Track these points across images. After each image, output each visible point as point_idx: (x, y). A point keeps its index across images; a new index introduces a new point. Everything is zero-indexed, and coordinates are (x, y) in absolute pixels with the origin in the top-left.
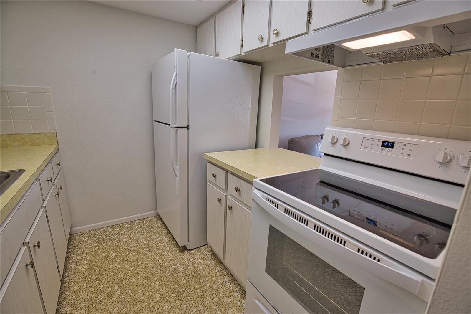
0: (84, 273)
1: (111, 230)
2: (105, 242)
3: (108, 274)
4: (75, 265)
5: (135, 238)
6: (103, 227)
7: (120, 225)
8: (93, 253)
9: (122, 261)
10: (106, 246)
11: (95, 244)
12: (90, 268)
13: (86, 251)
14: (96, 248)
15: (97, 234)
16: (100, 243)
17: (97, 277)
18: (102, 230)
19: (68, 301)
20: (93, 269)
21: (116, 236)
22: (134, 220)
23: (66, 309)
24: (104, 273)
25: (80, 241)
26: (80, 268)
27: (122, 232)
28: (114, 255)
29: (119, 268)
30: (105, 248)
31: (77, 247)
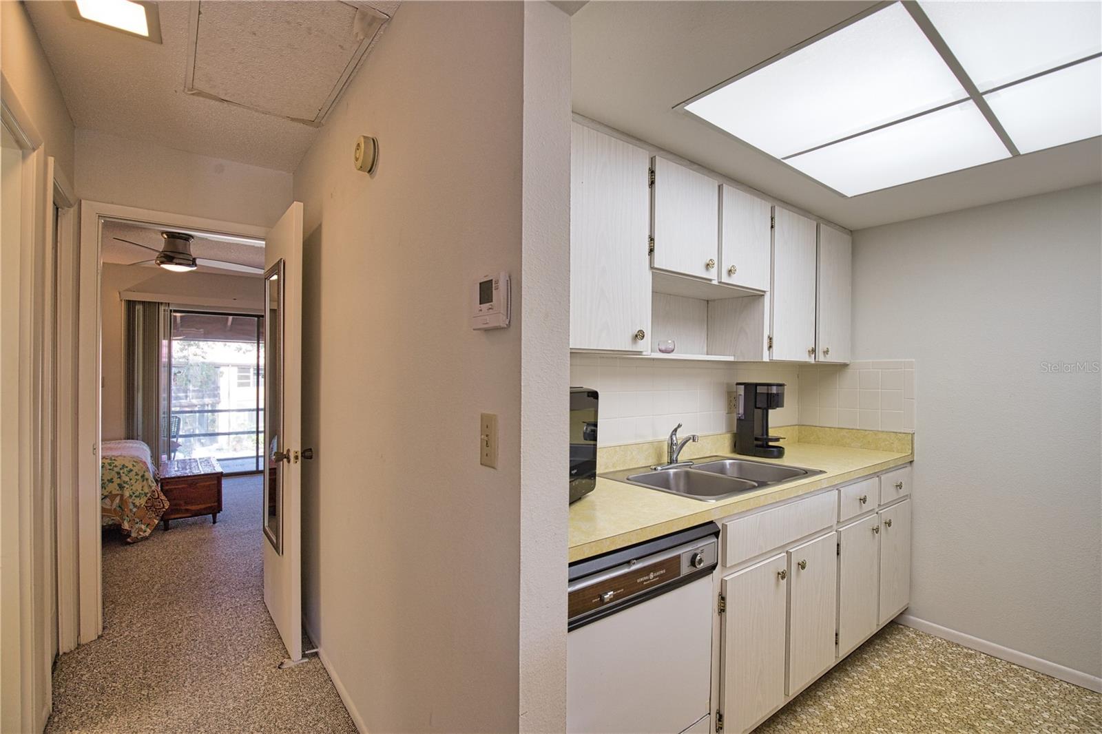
0: (883, 685)
1: (983, 662)
2: (955, 671)
3: (919, 716)
4: (879, 667)
5: (1027, 707)
6: (972, 648)
7: (1015, 667)
8: (919, 672)
9: (960, 720)
10: (951, 679)
11: (934, 662)
12: (897, 688)
13: (911, 662)
14: (930, 670)
15: (950, 651)
16: (943, 668)
17: (898, 705)
18: (965, 650)
19: (837, 698)
20: (901, 691)
21: (987, 677)
22: (1058, 677)
23: (829, 704)
24: (913, 710)
25: (912, 642)
26: (882, 676)
27: (1005, 680)
28: (953, 700)
29: (946, 724)
30: (947, 680)
31: (901, 648)
